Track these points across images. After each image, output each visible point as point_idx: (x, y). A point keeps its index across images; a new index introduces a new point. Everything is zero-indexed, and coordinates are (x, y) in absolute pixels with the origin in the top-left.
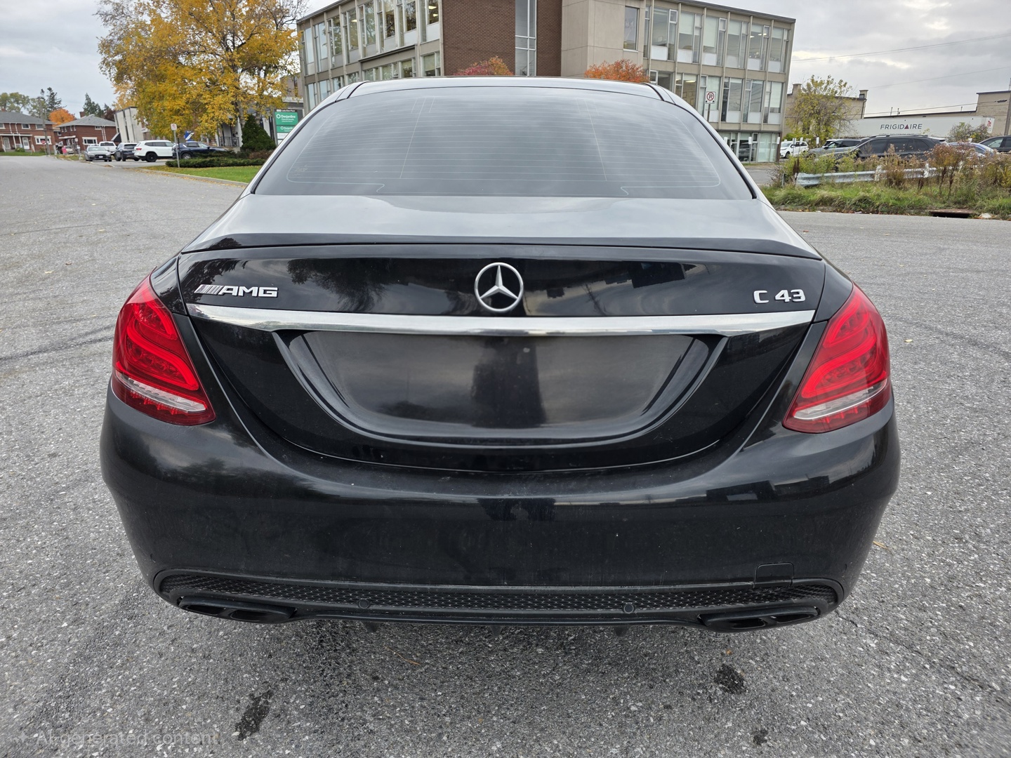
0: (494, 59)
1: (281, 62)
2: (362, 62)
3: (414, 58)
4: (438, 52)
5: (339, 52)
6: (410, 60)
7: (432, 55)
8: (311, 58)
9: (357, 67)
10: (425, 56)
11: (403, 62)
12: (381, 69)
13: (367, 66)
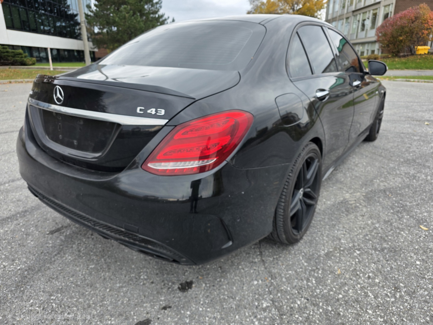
0: (422, 5)
1: (316, 14)
2: (353, 12)
3: (379, 8)
4: (392, 4)
5: (344, 7)
6: (377, 9)
7: (389, 5)
8: (331, 11)
9: (351, 14)
10: (385, 6)
11: (373, 10)
12: (362, 14)
13: (355, 13)
